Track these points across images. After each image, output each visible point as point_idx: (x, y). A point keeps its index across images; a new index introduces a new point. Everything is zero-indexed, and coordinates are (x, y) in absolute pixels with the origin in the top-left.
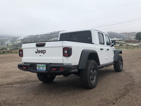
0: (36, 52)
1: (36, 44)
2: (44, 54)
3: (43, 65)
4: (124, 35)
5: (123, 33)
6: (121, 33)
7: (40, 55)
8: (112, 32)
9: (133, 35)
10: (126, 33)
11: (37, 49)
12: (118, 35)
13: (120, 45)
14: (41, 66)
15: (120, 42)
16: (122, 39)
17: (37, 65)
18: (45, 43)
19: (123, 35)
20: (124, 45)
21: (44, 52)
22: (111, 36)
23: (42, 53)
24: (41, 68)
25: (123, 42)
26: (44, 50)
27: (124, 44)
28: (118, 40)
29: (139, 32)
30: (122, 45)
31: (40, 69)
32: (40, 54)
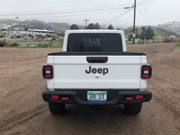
0: (88, 71)
1: (87, 57)
2: (104, 74)
3: (101, 92)
4: (54, 26)
5: (52, 23)
6: (50, 23)
7: (97, 77)
8: (38, 21)
9: (64, 27)
10: (55, 23)
11: (90, 66)
12: (46, 25)
13: (52, 39)
14: (97, 93)
15: (52, 35)
16: (53, 31)
17: (88, 92)
18: (107, 57)
19: (52, 26)
20: (57, 39)
21: (106, 71)
22: (37, 25)
23: (101, 73)
24: (97, 98)
25: (56, 35)
26: (104, 69)
27: (56, 37)
28: (49, 33)
29: (74, 24)
30: (55, 40)
31: (94, 99)
32: (97, 74)
